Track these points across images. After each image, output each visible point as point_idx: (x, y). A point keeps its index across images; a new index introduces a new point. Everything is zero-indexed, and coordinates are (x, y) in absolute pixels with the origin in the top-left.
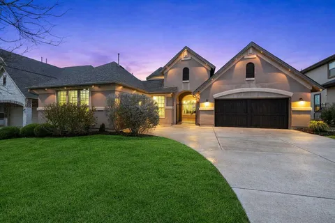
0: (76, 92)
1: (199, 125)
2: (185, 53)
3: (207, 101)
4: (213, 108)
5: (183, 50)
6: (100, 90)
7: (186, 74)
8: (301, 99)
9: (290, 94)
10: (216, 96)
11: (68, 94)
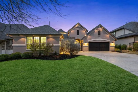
0: (39, 38)
1: (83, 51)
2: (78, 25)
3: (86, 42)
4: (88, 45)
5: (77, 24)
7: (78, 33)
8: (112, 43)
9: (110, 41)
10: (89, 41)
11: (33, 38)
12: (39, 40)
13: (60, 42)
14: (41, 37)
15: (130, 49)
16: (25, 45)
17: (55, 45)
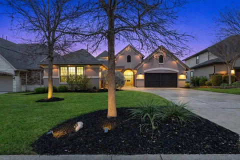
0: (74, 68)
1: (137, 87)
2: (129, 48)
3: (141, 74)
4: (143, 78)
5: (127, 47)
6: (91, 67)
7: (129, 59)
8: (182, 74)
9: (178, 71)
10: (145, 71)
11: (68, 69)
12: (74, 71)
13: (100, 73)
14: (78, 68)
15: (210, 85)
16: (58, 77)
17: (94, 77)
